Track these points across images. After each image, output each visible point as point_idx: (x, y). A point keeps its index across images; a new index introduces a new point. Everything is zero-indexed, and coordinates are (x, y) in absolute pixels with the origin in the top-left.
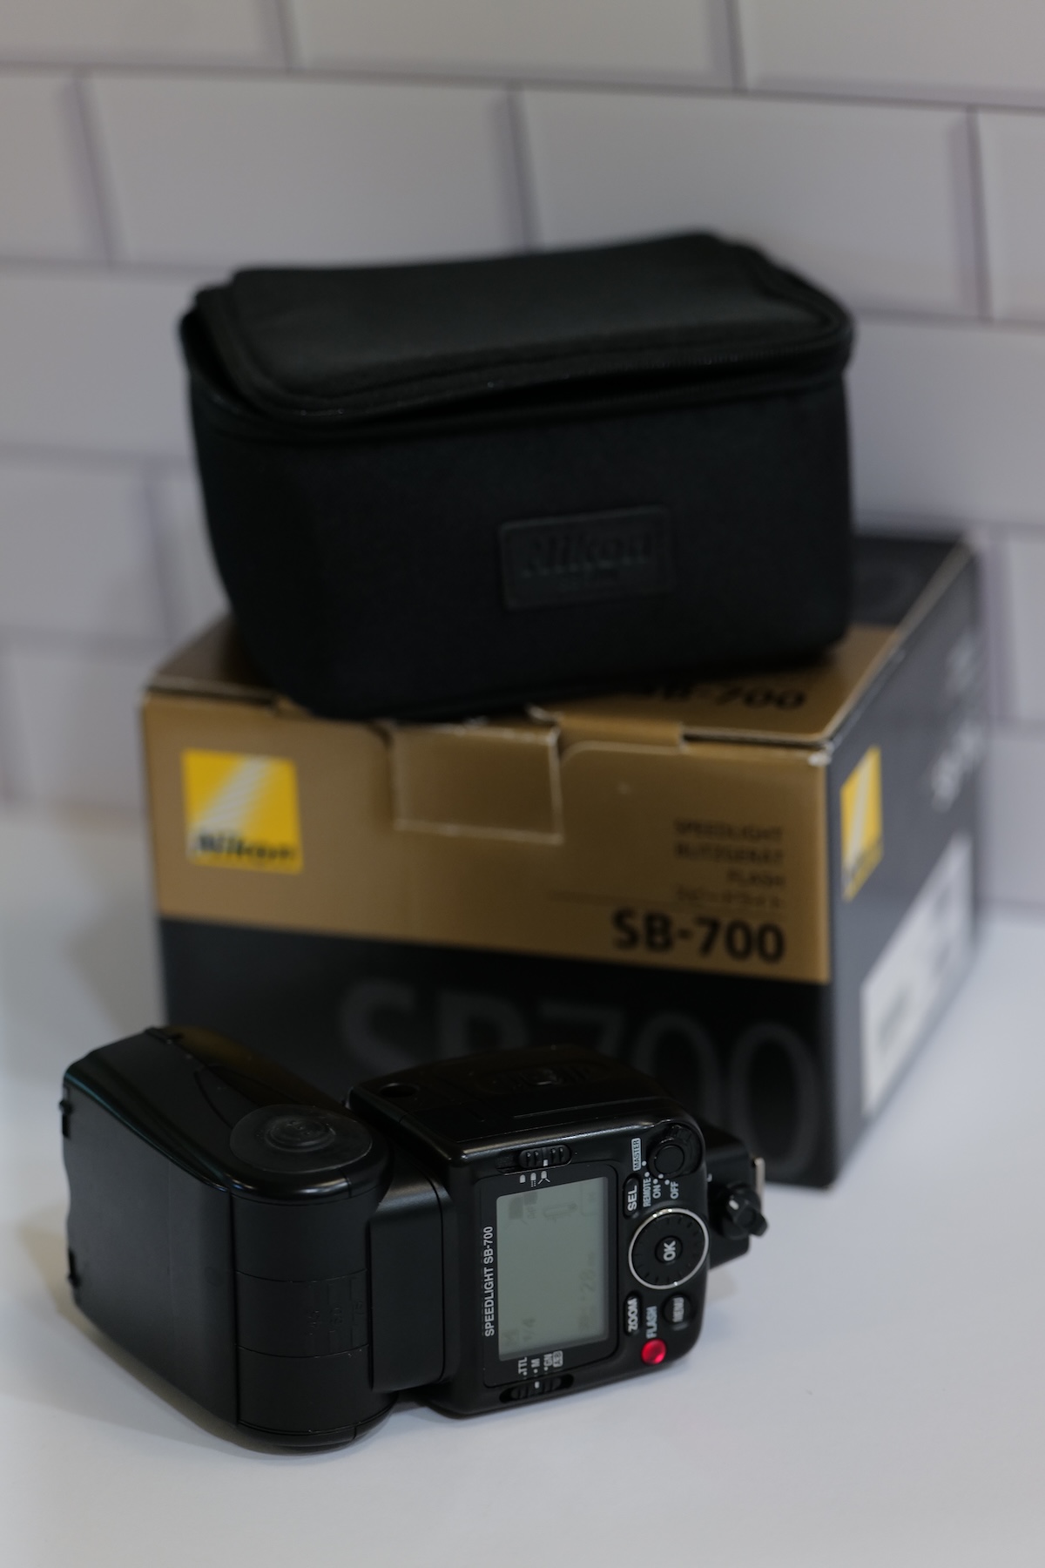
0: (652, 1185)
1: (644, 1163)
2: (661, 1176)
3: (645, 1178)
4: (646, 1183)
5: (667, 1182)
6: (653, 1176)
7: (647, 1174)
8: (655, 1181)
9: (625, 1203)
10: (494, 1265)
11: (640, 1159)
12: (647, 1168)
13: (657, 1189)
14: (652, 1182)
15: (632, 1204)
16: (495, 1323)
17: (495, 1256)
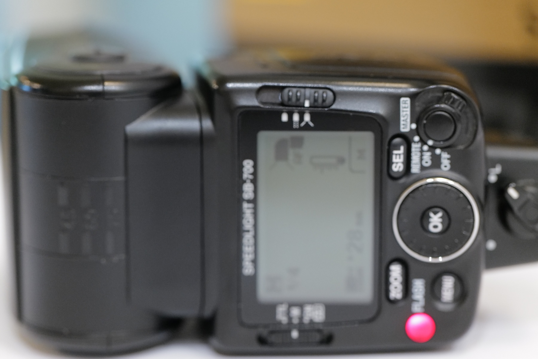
0: (422, 151)
1: (414, 126)
2: (430, 143)
3: (415, 142)
4: (415, 147)
5: (438, 151)
6: (423, 142)
7: (417, 138)
8: (425, 148)
9: (390, 163)
10: (254, 201)
11: (409, 120)
12: (417, 132)
13: (427, 156)
14: (421, 148)
15: (398, 165)
16: (255, 262)
17: (255, 191)
